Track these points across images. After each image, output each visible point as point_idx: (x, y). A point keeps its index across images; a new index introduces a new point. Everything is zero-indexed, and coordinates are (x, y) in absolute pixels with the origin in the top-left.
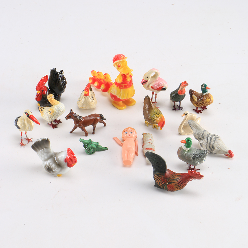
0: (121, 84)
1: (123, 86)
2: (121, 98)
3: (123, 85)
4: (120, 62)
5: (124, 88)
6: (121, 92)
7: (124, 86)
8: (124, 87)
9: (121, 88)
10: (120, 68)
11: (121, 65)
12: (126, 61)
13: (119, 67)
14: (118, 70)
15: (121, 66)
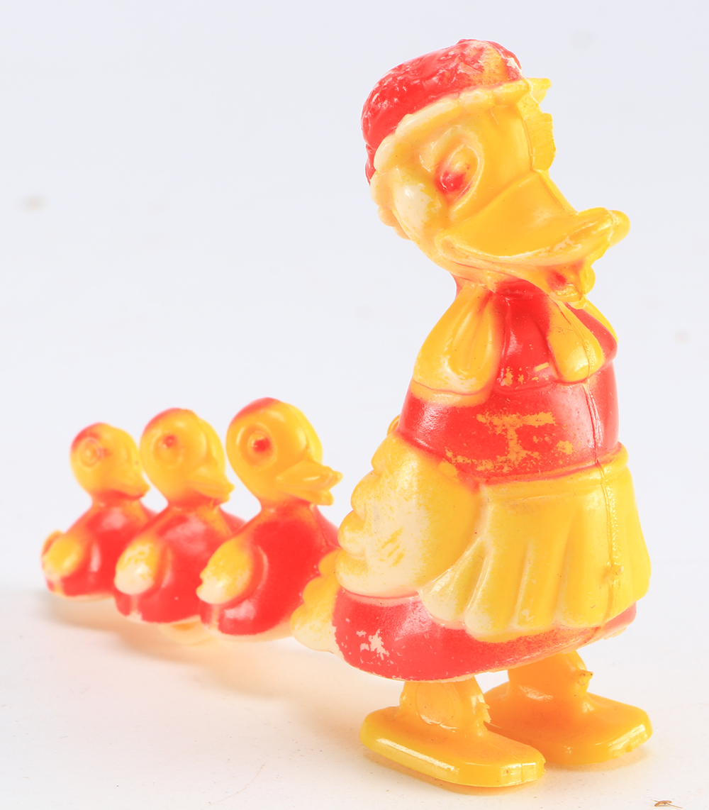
0: (480, 409)
1: (512, 434)
2: (478, 626)
3: (508, 422)
4: (465, 116)
5: (521, 472)
6: (486, 536)
7: (526, 435)
8: (516, 452)
9: (486, 465)
10: (462, 203)
11: (471, 166)
12: (544, 108)
13: (449, 203)
14: (441, 237)
15: (476, 181)
